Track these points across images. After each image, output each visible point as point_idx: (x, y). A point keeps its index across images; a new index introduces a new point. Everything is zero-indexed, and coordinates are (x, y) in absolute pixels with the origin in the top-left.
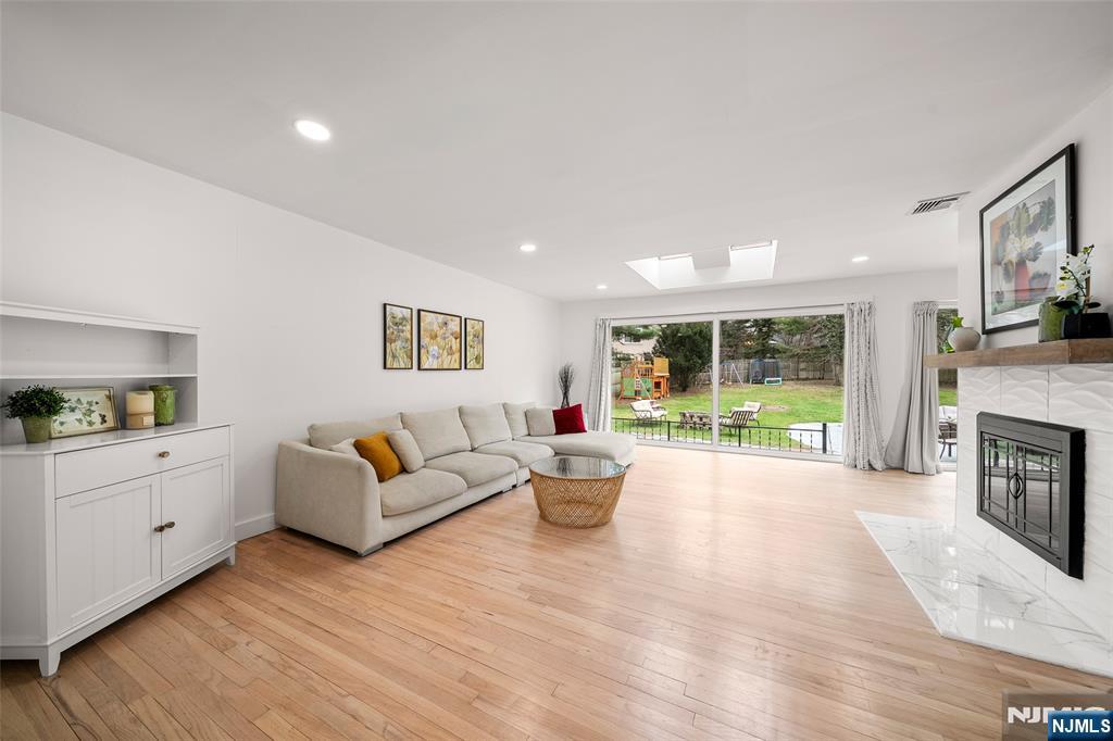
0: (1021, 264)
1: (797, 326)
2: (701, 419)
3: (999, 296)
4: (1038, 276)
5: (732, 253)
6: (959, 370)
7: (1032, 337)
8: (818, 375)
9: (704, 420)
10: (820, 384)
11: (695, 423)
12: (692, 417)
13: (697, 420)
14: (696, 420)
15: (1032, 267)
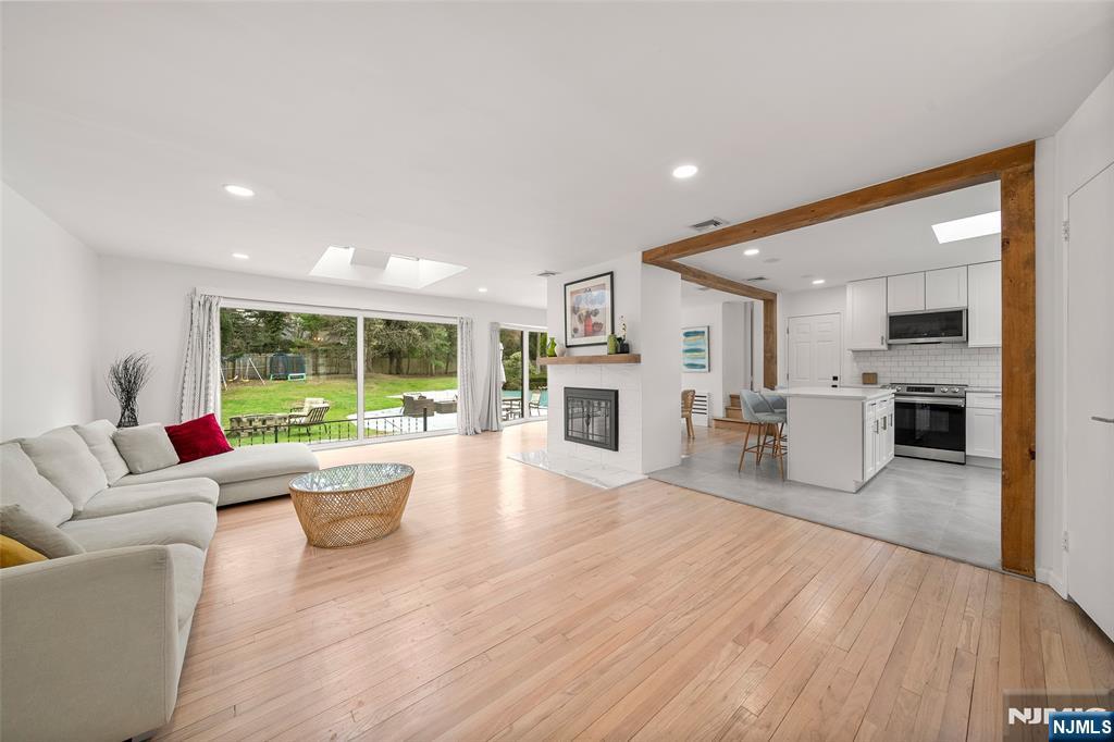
0: (589, 314)
1: (315, 323)
2: (264, 422)
3: (576, 330)
4: (596, 324)
5: (391, 259)
6: (549, 367)
7: (603, 351)
8: (334, 369)
9: (268, 423)
10: (335, 378)
11: (255, 429)
12: (251, 422)
13: (259, 424)
14: (257, 423)
15: (594, 319)
